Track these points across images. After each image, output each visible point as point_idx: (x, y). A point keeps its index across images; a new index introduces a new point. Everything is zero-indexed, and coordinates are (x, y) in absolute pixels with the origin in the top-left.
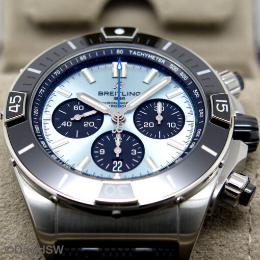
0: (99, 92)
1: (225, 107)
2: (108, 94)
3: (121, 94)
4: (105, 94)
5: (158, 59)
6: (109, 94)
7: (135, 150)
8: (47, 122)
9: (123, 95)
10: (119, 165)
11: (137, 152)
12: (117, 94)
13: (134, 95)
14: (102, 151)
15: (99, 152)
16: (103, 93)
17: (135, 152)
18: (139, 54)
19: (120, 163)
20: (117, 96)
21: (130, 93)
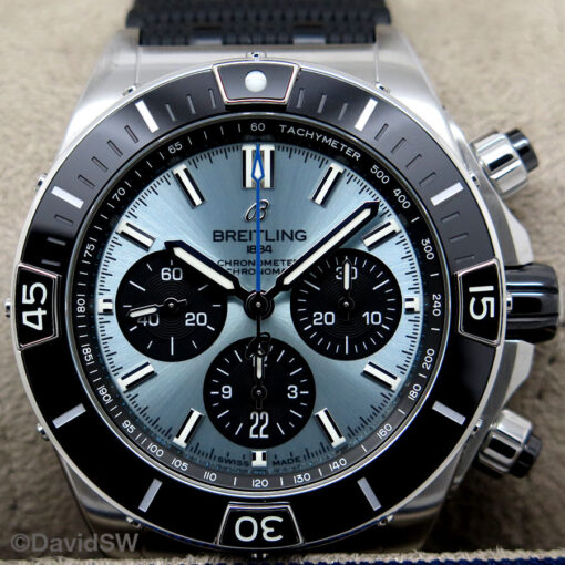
0: (214, 232)
1: (488, 303)
2: (233, 237)
3: (263, 235)
4: (228, 236)
5: (345, 149)
6: (236, 237)
7: (296, 388)
8: (106, 318)
9: (267, 240)
10: (261, 422)
11: (298, 392)
12: (254, 235)
13: (292, 239)
14: (227, 390)
15: (221, 393)
16: (222, 236)
17: (295, 392)
18: (301, 132)
19: (264, 416)
20: (254, 243)
21: (283, 232)
